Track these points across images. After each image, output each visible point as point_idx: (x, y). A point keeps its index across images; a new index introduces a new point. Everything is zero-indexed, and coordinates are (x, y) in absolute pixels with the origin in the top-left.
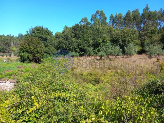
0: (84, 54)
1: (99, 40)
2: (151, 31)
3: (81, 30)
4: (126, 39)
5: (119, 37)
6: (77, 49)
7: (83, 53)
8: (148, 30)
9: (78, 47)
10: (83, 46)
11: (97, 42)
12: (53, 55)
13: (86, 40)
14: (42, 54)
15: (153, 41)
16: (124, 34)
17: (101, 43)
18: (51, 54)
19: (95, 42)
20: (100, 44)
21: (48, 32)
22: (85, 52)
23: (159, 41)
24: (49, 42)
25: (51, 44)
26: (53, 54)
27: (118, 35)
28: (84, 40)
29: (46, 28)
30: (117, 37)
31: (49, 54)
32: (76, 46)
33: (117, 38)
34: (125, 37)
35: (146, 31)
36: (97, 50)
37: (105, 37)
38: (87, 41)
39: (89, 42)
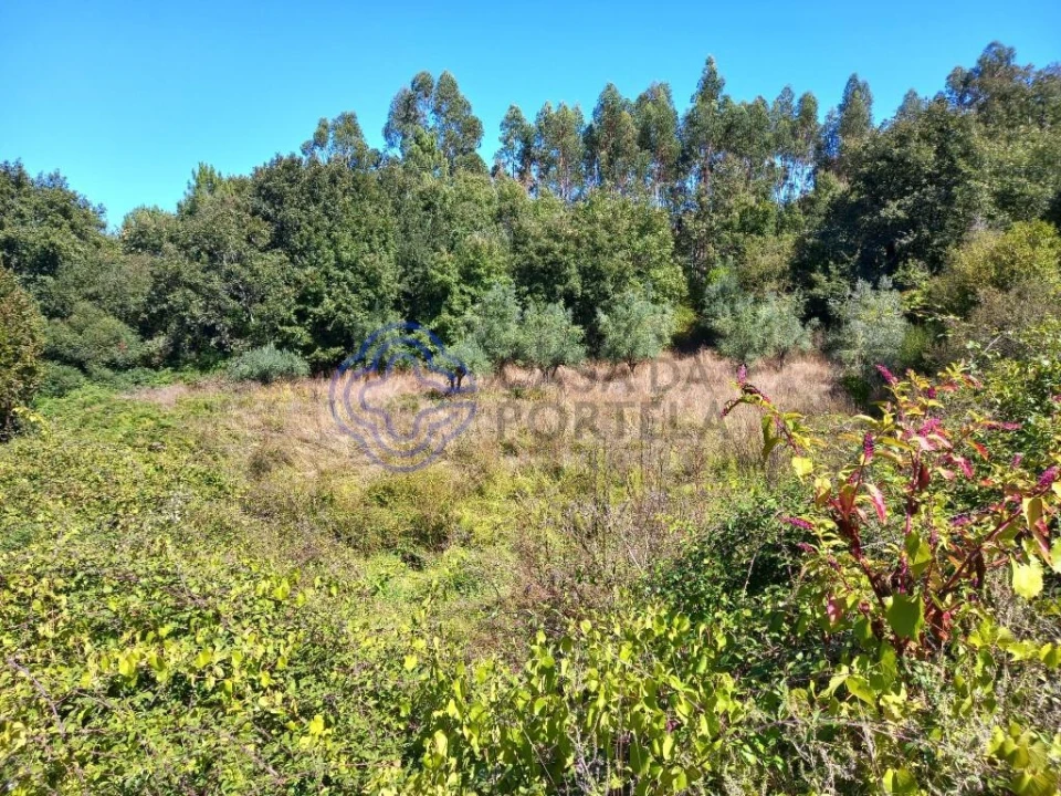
0: (342, 358)
1: (438, 270)
2: (743, 214)
3: (316, 201)
4: (605, 263)
5: (564, 252)
6: (290, 324)
7: (337, 350)
8: (729, 211)
9: (302, 315)
10: (338, 308)
11: (426, 277)
12: (108, 373)
13: (351, 265)
14: (19, 365)
15: (754, 273)
16: (593, 235)
17: (456, 289)
18: (93, 367)
19: (416, 280)
20: (446, 290)
21: (63, 208)
22: (349, 346)
23: (783, 275)
24: (79, 283)
25: (91, 297)
26: (113, 365)
27: (557, 238)
28: (342, 269)
29: (54, 178)
30: (549, 250)
31: (81, 365)
32: (282, 304)
33: (550, 257)
34: (597, 250)
35: (716, 217)
36: (433, 332)
37: (476, 250)
38: (362, 273)
39: (373, 282)
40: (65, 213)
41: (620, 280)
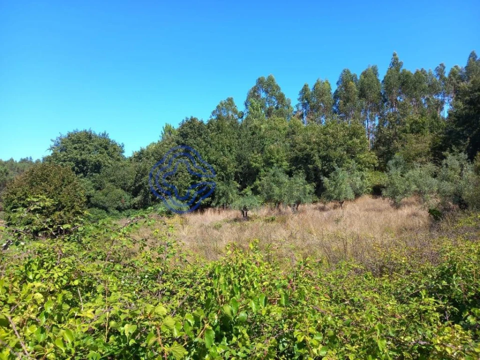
0: (211, 202)
1: (253, 161)
2: (411, 125)
3: (201, 135)
4: (332, 153)
5: (312, 149)
7: (207, 199)
8: (404, 123)
11: (249, 166)
12: (116, 212)
13: (215, 162)
14: (73, 210)
15: (413, 153)
16: (326, 140)
17: (262, 170)
18: (111, 210)
19: (245, 167)
20: (258, 171)
21: (107, 146)
22: (213, 198)
23: (428, 153)
24: (108, 175)
25: (111, 181)
26: (119, 209)
27: (309, 143)
28: (210, 164)
29: (104, 135)
30: (305, 149)
31: (106, 209)
32: (184, 180)
33: (305, 152)
34: (329, 147)
35: (398, 127)
36: (252, 189)
37: (271, 152)
38: (219, 165)
39: (224, 169)
40: (106, 148)
41: (340, 162)
